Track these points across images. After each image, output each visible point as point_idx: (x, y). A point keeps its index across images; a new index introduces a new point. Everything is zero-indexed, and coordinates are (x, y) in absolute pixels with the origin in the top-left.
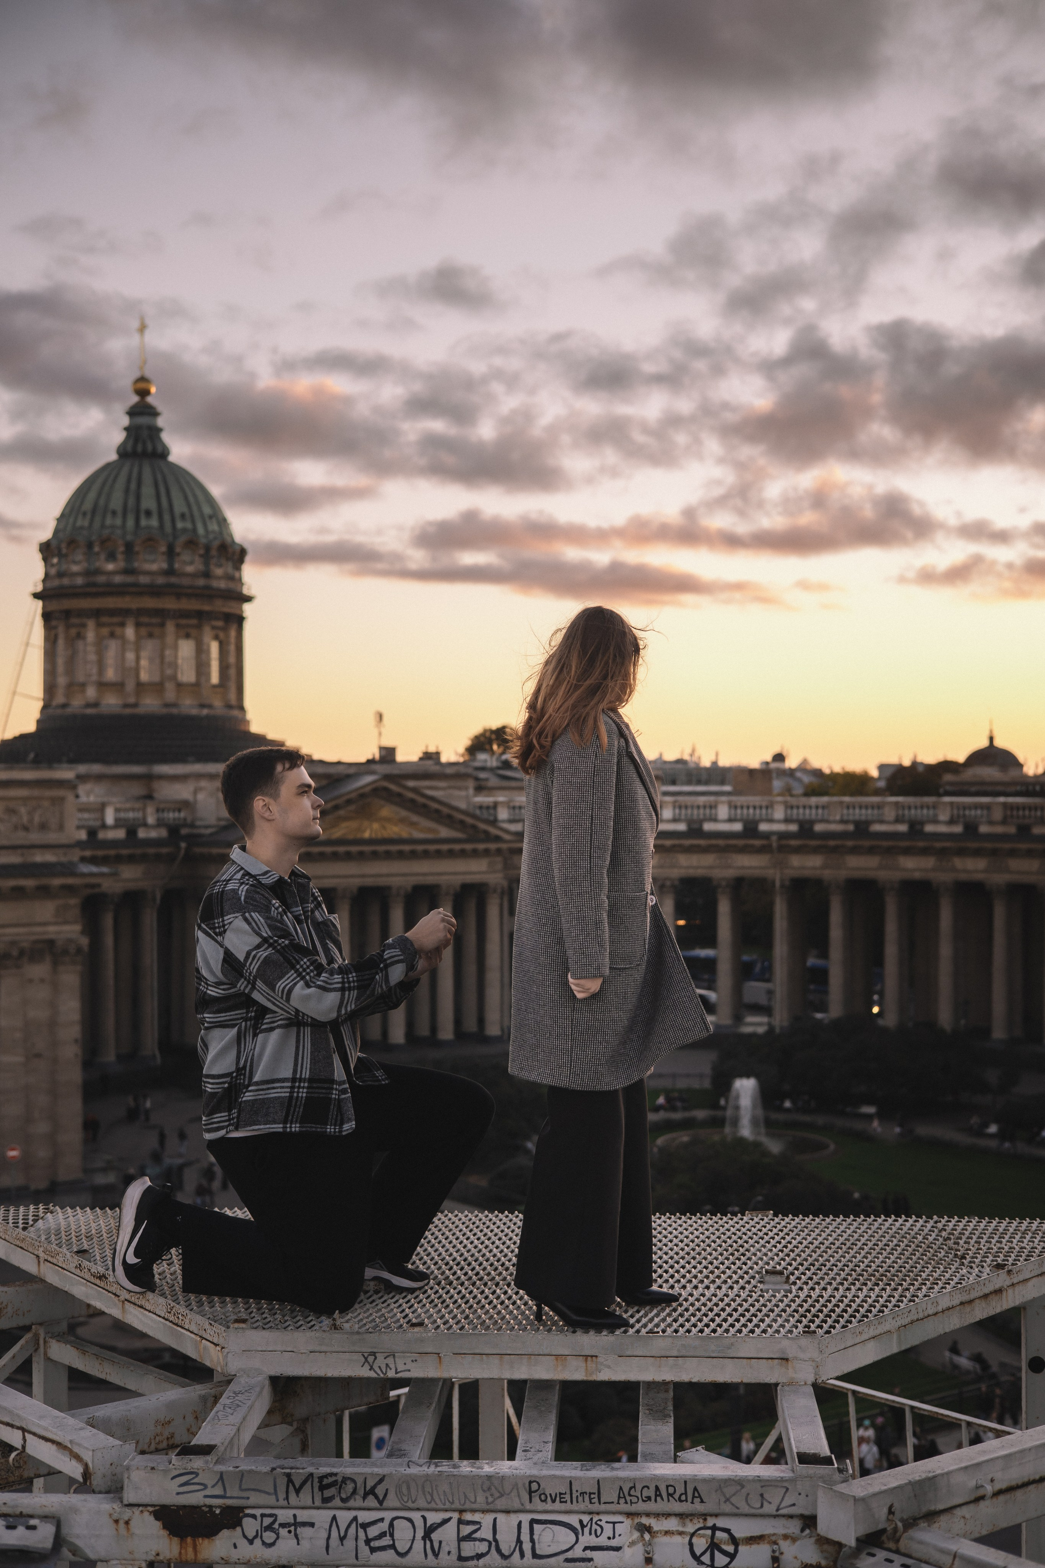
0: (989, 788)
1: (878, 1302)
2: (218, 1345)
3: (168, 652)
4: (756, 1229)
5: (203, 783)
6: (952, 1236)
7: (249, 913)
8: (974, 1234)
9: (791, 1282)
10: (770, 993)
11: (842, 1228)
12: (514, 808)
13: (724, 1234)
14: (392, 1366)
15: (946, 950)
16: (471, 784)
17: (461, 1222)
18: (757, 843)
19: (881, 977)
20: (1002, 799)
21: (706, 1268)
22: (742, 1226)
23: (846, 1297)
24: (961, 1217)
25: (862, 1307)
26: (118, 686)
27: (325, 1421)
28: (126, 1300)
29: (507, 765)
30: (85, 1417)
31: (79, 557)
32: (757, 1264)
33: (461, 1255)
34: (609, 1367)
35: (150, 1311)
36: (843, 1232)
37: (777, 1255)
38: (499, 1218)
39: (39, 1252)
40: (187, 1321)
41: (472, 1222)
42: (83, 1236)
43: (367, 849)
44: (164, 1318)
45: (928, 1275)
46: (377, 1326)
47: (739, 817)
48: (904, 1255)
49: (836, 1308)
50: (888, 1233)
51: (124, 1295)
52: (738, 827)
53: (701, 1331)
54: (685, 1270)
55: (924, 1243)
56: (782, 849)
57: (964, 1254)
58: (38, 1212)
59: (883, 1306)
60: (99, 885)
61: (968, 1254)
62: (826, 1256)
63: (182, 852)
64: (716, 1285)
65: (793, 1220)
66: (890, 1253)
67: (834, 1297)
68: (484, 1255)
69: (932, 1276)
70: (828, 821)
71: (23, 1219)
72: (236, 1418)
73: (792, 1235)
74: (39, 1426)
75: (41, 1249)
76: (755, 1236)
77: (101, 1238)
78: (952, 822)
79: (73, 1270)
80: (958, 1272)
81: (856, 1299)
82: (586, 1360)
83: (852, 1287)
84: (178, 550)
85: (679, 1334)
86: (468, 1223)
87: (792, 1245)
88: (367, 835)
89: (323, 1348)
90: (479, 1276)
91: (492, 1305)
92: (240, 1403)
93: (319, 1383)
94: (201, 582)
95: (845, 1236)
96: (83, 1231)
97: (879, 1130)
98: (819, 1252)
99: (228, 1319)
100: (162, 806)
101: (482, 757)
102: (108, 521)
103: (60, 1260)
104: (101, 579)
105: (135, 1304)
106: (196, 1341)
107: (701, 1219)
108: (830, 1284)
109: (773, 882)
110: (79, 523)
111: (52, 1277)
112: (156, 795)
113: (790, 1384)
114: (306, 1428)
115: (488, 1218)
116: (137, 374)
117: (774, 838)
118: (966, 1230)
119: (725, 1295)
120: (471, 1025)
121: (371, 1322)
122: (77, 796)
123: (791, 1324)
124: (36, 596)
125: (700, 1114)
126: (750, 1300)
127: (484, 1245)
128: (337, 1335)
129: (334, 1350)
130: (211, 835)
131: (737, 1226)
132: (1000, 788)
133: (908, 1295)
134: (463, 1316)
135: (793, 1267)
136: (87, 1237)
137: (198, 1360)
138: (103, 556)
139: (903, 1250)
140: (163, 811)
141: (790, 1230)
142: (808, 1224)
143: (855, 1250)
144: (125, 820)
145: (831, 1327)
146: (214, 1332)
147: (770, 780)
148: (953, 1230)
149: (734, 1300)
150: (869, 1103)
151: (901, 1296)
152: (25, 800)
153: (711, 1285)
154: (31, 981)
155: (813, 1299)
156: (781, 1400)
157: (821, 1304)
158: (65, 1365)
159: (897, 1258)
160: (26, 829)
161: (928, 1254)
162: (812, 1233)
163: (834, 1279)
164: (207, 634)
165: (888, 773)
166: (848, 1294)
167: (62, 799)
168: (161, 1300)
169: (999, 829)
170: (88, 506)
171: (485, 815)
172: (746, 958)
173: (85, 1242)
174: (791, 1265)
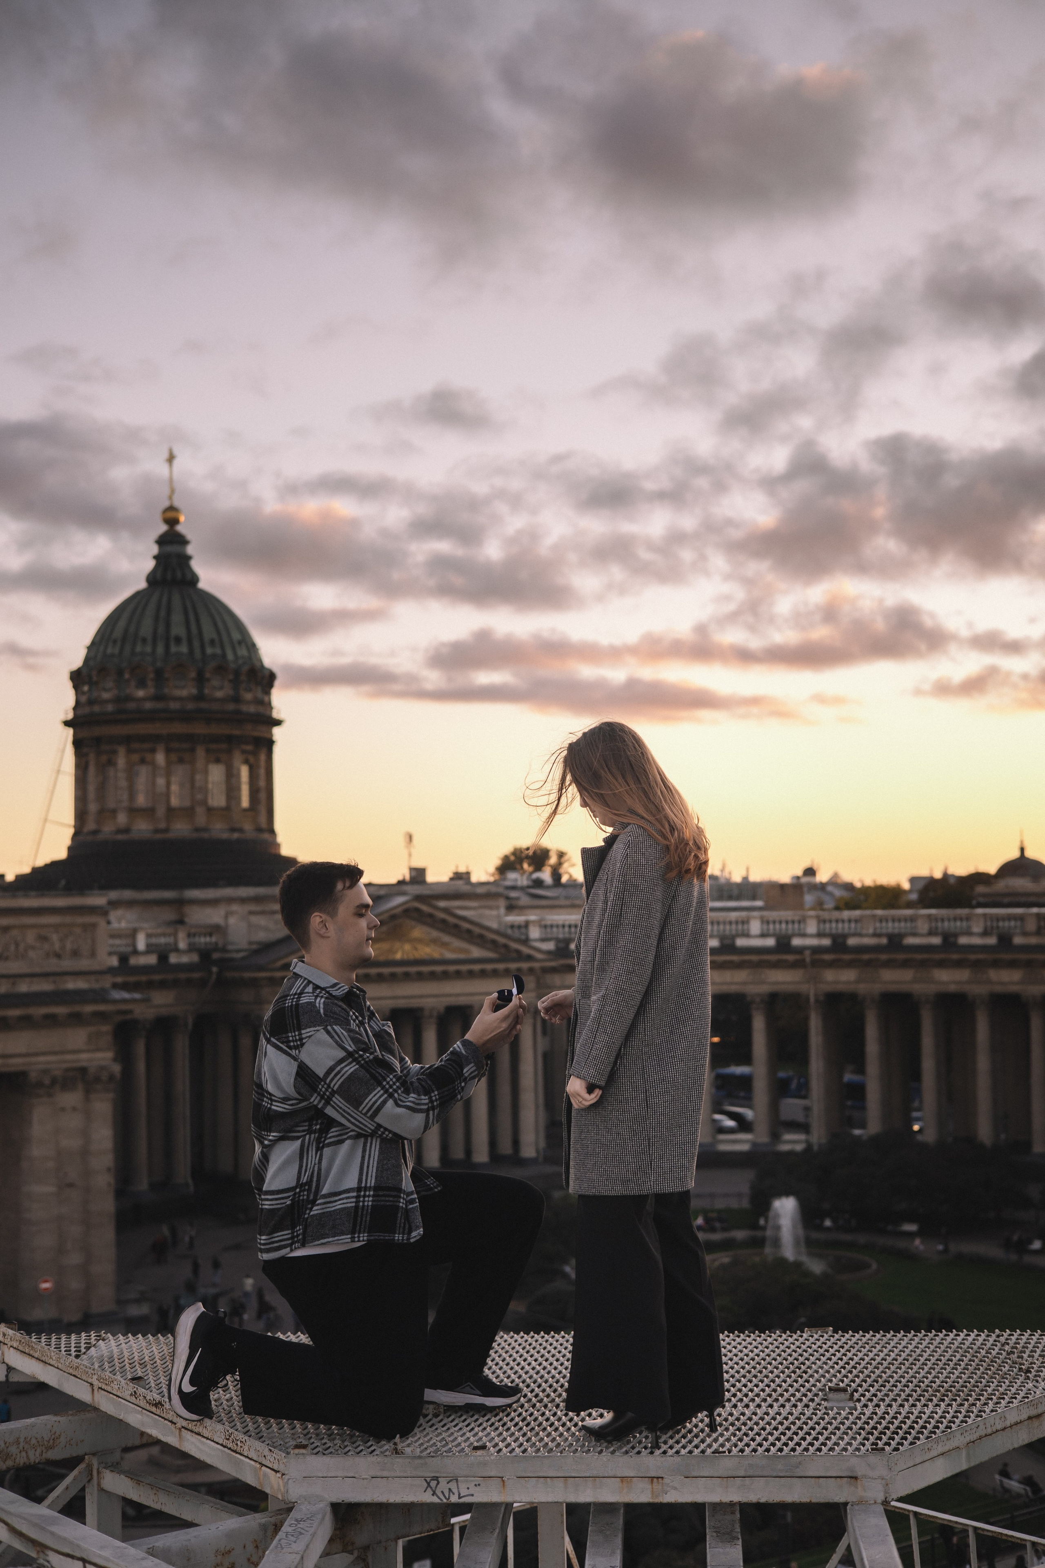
0: (1023, 899)
1: (945, 1417)
2: (279, 1472)
3: (198, 777)
4: (817, 1346)
5: (235, 907)
6: (1015, 1350)
7: (331, 1026)
8: (1038, 1347)
9: (855, 1399)
10: (807, 1109)
11: (903, 1343)
12: (545, 926)
13: (785, 1351)
14: (455, 1490)
15: (983, 1063)
16: (502, 903)
17: (517, 1343)
18: (791, 958)
19: (918, 1092)
20: (1035, 910)
21: (768, 1386)
22: (802, 1343)
23: (912, 1414)
24: (1023, 1330)
25: (929, 1423)
26: (149, 812)
27: (386, 1549)
28: (183, 1427)
29: (539, 883)
30: (145, 1547)
31: (110, 684)
32: (819, 1381)
33: (520, 1377)
34: (675, 1489)
35: (207, 1439)
36: (904, 1347)
37: (840, 1372)
38: (555, 1339)
39: (93, 1380)
40: (246, 1448)
41: (528, 1343)
42: (136, 1363)
43: (399, 970)
44: (222, 1445)
45: (994, 1390)
46: (438, 1450)
47: (771, 931)
48: (968, 1369)
49: (903, 1425)
50: (950, 1348)
51: (181, 1423)
52: (770, 942)
53: (768, 1450)
54: (747, 1389)
55: (988, 1358)
56: (816, 964)
57: (1029, 1368)
58: (90, 1339)
59: (950, 1422)
60: (130, 1012)
61: (1033, 1368)
62: (889, 1372)
63: (214, 977)
64: (779, 1404)
65: (854, 1336)
66: (953, 1369)
67: (900, 1413)
68: (542, 1377)
69: (998, 1390)
70: (860, 935)
71: (75, 1347)
72: (299, 1546)
73: (853, 1351)
74: (100, 1556)
75: (95, 1377)
76: (815, 1353)
77: (155, 1365)
78: (985, 933)
79: (128, 1398)
80: (1024, 1386)
81: (923, 1415)
82: (652, 1482)
83: (918, 1403)
84: (208, 675)
85: (745, 1454)
86: (524, 1344)
87: (854, 1362)
88: (399, 956)
89: (385, 1474)
90: (539, 1398)
91: (553, 1428)
92: (302, 1531)
93: (380, 1509)
94: (231, 707)
95: (907, 1351)
96: (136, 1358)
97: (922, 1247)
98: (881, 1368)
99: (288, 1445)
100: (193, 930)
101: (512, 876)
102: (138, 649)
103: (114, 1388)
104: (132, 706)
105: (192, 1431)
106: (255, 1468)
107: (760, 1336)
108: (895, 1400)
109: (808, 999)
110: (109, 651)
111: (106, 1405)
112: (187, 920)
113: (860, 1502)
114: (367, 1556)
115: (544, 1339)
116: (167, 504)
117: (807, 953)
118: (1030, 1343)
119: (789, 1413)
120: (505, 1148)
121: (431, 1446)
122: (109, 923)
123: (858, 1442)
124: (67, 723)
125: (740, 1235)
126: (815, 1418)
127: (542, 1367)
128: (399, 1460)
129: (396, 1475)
130: (243, 958)
131: (797, 1343)
132: (1033, 899)
133: (975, 1411)
134: (525, 1438)
135: (856, 1384)
136: (141, 1364)
137: (257, 1487)
138: (133, 683)
139: (967, 1365)
140: (194, 935)
141: (851, 1347)
142: (869, 1340)
143: (918, 1366)
144: (156, 945)
145: (898, 1444)
146: (275, 1458)
147: (802, 894)
148: (1016, 1343)
149: (799, 1419)
150: (911, 1220)
151: (968, 1411)
152: (56, 927)
153: (775, 1404)
154: (63, 1109)
155: (878, 1416)
156: (852, 1520)
157: (887, 1421)
158: (118, 1496)
159: (961, 1373)
160: (58, 956)
161: (992, 1368)
162: (873, 1349)
163: (899, 1395)
164: (237, 758)
165: (920, 885)
166: (914, 1410)
167: (94, 926)
168: (219, 1427)
169: (1033, 941)
170: (118, 633)
171: (516, 934)
172: (782, 1074)
173: (139, 1369)
174: (854, 1381)
